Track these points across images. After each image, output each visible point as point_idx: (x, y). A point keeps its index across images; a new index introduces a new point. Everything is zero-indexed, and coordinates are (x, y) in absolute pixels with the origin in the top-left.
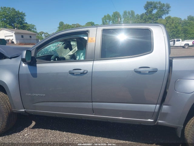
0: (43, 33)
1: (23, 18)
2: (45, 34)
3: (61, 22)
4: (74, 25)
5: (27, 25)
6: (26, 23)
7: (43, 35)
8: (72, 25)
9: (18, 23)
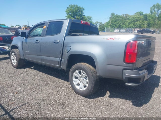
0: (98, 22)
1: (83, 12)
2: (99, 23)
3: (112, 13)
4: (124, 15)
5: (85, 17)
6: (84, 16)
7: (98, 24)
8: (122, 15)
9: (78, 16)
